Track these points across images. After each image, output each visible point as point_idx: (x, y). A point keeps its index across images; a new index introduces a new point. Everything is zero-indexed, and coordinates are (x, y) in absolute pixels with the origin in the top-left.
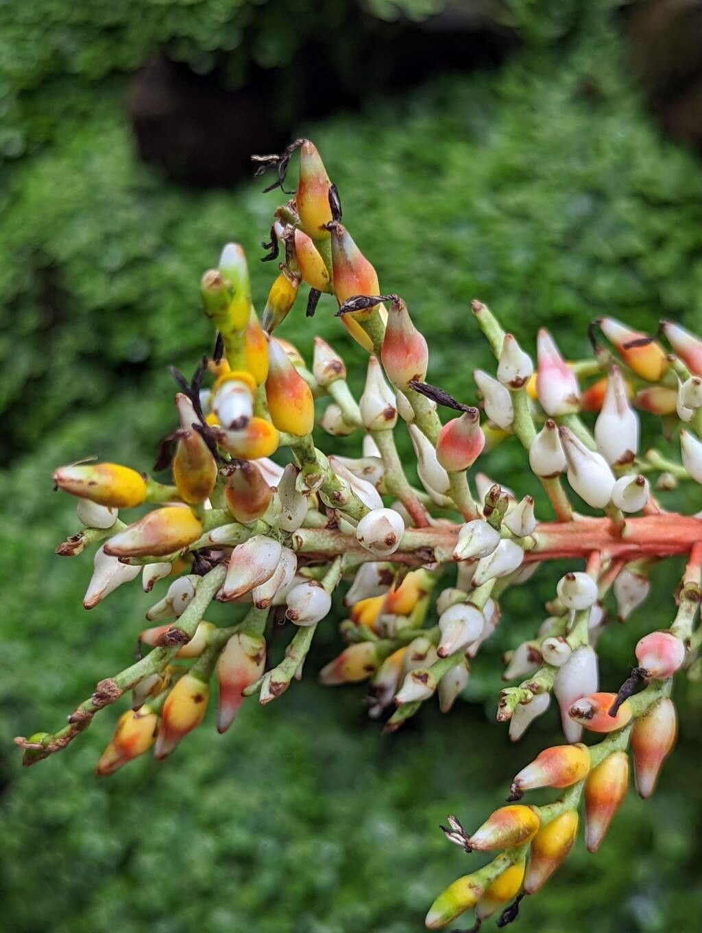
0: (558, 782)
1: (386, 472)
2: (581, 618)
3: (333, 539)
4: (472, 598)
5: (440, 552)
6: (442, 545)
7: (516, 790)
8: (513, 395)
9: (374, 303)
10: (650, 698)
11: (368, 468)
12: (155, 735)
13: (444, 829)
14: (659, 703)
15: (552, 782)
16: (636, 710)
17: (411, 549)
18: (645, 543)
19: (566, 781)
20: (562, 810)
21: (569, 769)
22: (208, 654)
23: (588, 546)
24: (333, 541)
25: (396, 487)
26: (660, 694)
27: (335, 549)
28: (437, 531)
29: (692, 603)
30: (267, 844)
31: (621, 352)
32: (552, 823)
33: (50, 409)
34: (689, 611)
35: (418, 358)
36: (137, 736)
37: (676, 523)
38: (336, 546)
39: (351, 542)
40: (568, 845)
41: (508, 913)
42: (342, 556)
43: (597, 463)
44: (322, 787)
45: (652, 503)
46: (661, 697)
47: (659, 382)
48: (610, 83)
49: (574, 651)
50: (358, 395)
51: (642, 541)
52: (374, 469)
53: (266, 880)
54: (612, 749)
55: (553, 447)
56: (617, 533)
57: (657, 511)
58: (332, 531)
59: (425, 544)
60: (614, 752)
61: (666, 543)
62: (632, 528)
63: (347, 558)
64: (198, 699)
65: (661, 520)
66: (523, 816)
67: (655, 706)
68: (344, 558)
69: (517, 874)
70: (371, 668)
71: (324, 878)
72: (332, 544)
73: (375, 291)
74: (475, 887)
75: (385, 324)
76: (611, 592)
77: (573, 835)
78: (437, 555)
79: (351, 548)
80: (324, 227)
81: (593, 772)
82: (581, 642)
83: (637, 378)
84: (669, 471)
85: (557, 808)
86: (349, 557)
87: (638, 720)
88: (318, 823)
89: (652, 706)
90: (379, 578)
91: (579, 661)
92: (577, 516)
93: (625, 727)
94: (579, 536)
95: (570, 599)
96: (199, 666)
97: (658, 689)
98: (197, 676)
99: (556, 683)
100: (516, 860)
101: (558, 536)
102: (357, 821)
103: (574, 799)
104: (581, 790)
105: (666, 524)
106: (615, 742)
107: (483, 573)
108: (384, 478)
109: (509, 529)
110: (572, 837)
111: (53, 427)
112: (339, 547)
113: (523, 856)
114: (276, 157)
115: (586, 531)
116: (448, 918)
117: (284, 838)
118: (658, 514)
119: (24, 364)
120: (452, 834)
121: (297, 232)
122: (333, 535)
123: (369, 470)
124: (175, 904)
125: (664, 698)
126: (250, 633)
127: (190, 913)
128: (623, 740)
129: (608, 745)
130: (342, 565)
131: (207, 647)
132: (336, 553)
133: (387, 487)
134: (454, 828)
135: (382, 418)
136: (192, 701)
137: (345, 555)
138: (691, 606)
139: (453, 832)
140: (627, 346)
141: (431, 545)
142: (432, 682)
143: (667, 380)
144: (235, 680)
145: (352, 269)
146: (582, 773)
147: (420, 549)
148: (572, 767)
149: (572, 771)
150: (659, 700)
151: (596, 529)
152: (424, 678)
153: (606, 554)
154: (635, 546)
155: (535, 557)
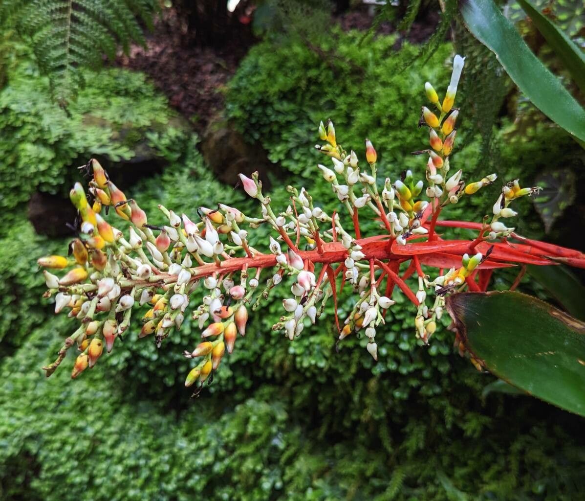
2: (213, 291)
3: (131, 282)
6: (166, 278)
7: (203, 337)
8: (177, 229)
9: (125, 203)
10: (238, 306)
12: (88, 361)
15: (214, 333)
16: (233, 310)
17: (156, 281)
19: (217, 332)
20: (219, 342)
21: (217, 328)
22: (99, 330)
23: (211, 271)
26: (240, 304)
28: (163, 274)
29: (245, 279)
30: (142, 462)
31: (209, 216)
32: (216, 346)
33: (23, 332)
34: (244, 281)
35: (143, 218)
36: (83, 362)
37: (236, 260)
38: (131, 284)
39: (137, 282)
40: (223, 352)
41: (210, 379)
42: (134, 287)
44: (156, 437)
45: (228, 256)
47: (222, 223)
48: (201, 170)
49: (213, 300)
50: (128, 240)
51: (227, 267)
55: (193, 242)
56: (218, 266)
57: (230, 258)
58: (130, 280)
59: (160, 279)
60: (230, 323)
61: (234, 266)
62: (223, 263)
64: (99, 345)
65: (231, 260)
66: (207, 345)
67: (240, 308)
69: (210, 363)
70: (153, 328)
71: (166, 468)
73: (125, 199)
75: (131, 211)
76: (222, 285)
77: (223, 349)
78: (164, 281)
79: (137, 284)
80: (105, 184)
81: (225, 330)
82: (215, 297)
83: (216, 224)
85: (217, 341)
86: (137, 287)
87: (235, 312)
88: (159, 449)
89: (238, 308)
92: (205, 263)
93: (232, 315)
94: (207, 269)
95: (208, 285)
96: (97, 335)
98: (97, 338)
99: (209, 309)
100: (208, 360)
101: (201, 270)
102: (173, 444)
103: (221, 338)
104: (223, 335)
105: (233, 261)
106: (230, 320)
111: (25, 338)
112: (133, 284)
113: (210, 358)
114: (85, 166)
115: (209, 267)
117: (148, 458)
119: (9, 316)
120: (187, 355)
121: (97, 190)
124: (113, 493)
125: (242, 306)
126: (111, 318)
127: (119, 495)
128: (232, 319)
129: (228, 321)
130: (136, 290)
131: (98, 328)
135: (138, 244)
136: (97, 346)
140: (210, 214)
141: (162, 278)
142: (172, 319)
143: (224, 222)
144: (110, 334)
145: (116, 194)
146: (222, 329)
147: (159, 281)
149: (219, 329)
150: (240, 306)
151: (212, 266)
152: (169, 319)
153: (217, 273)
154: (225, 269)
155: (195, 278)
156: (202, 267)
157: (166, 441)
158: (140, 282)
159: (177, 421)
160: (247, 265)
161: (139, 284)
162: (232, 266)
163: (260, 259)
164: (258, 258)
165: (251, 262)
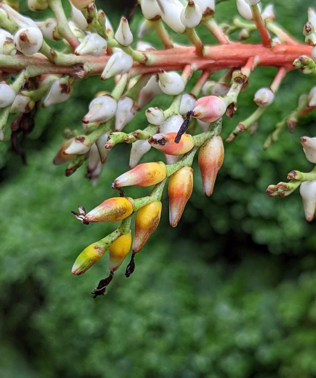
0: (143, 182)
1: (58, 25)
2: (176, 100)
3: (19, 59)
4: (111, 94)
5: (87, 66)
6: (89, 62)
7: (115, 186)
10: (207, 136)
11: (49, 24)
13: (75, 213)
14: (212, 138)
15: (139, 182)
16: (196, 142)
17: (70, 65)
18: (218, 59)
20: (149, 200)
21: (149, 174)
23: (183, 61)
24: (19, 61)
25: (64, 32)
26: (213, 133)
27: (21, 65)
29: (238, 84)
32: (143, 208)
34: (235, 88)
37: (238, 47)
38: (21, 63)
39: (31, 61)
40: (155, 221)
41: (129, 267)
42: (25, 69)
43: (176, 4)
45: (225, 38)
46: (214, 135)
51: (216, 59)
52: (51, 23)
53: (170, 337)
54: (182, 165)
56: (200, 53)
57: (227, 42)
58: (19, 56)
59: (78, 62)
60: (183, 167)
62: (208, 50)
63: (28, 70)
65: (229, 46)
67: (210, 140)
68: (26, 70)
72: (18, 62)
74: (98, 248)
77: (158, 215)
78: (85, 67)
79: (31, 64)
81: (169, 178)
82: (174, 113)
84: (244, 28)
85: (146, 199)
86: (30, 70)
87: (199, 149)
88: (194, 308)
89: (207, 141)
90: (61, 89)
91: (172, 123)
92: (176, 45)
93: (190, 152)
94: (176, 56)
95: (164, 86)
97: (212, 131)
100: (124, 231)
101: (163, 56)
103: (158, 193)
104: (162, 189)
105: (232, 48)
106: (184, 161)
107: (107, 72)
108: (57, 28)
109: (117, 41)
110: (157, 216)
112: (23, 64)
113: (128, 229)
116: (84, 267)
118: (228, 43)
120: (80, 216)
122: (20, 57)
123: (48, 25)
125: (216, 135)
128: (189, 160)
129: (180, 163)
130: (26, 75)
132: (22, 67)
133: (59, 33)
134: (81, 212)
137: (27, 68)
138: (237, 86)
139: (80, 215)
141: (83, 62)
142: (88, 142)
146: (161, 178)
148: (151, 173)
149: (152, 175)
150: (212, 137)
151: (188, 51)
152: (82, 140)
153: (194, 66)
154: (212, 62)
155: (150, 70)
156: (168, 51)
157: (204, 299)
158: (37, 61)
159: (225, 277)
160: (257, 60)
161: (36, 64)
162: (226, 58)
163: (286, 52)
164: (283, 49)
165: (268, 56)
